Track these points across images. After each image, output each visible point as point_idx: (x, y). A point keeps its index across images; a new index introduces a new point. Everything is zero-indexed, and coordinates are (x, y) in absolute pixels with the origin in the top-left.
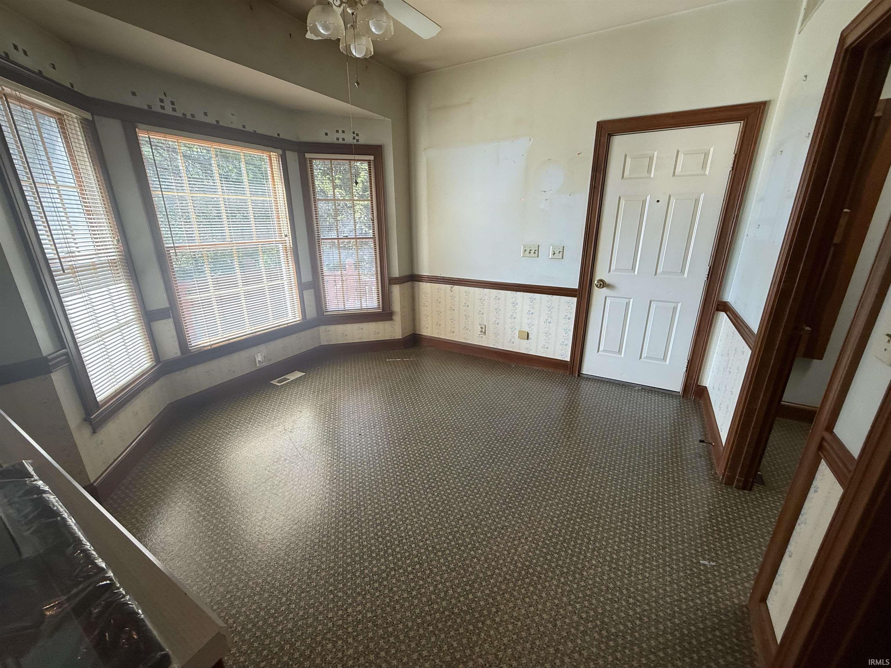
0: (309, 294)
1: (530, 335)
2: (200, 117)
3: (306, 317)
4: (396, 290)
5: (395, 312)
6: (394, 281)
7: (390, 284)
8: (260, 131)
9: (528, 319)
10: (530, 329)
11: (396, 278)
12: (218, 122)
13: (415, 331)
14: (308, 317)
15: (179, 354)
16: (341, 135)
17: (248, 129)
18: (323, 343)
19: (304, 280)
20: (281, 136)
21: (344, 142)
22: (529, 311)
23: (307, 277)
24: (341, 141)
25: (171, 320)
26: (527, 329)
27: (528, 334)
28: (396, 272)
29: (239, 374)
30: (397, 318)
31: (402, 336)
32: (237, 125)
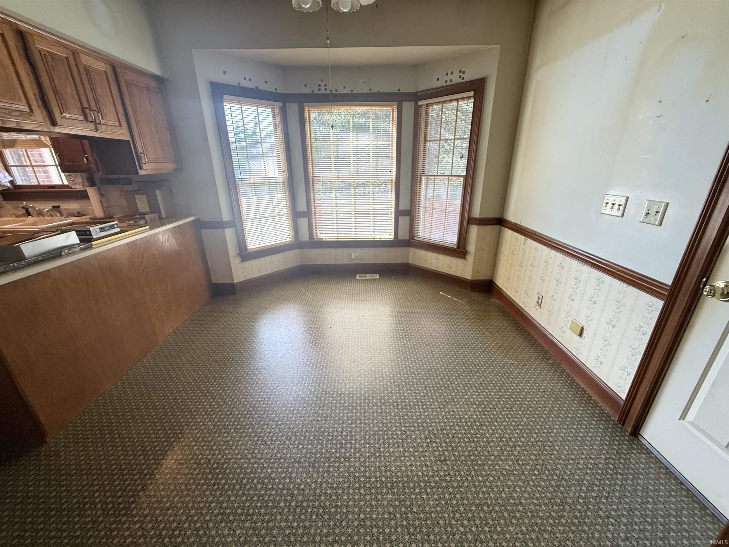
0: (404, 221)
1: (585, 332)
2: (341, 91)
3: (398, 236)
4: (474, 230)
5: (469, 252)
6: (472, 221)
7: (469, 223)
8: (382, 91)
9: (588, 308)
10: (587, 324)
11: (476, 219)
12: (352, 91)
13: (493, 278)
14: (400, 237)
15: (308, 240)
16: (449, 77)
17: (374, 91)
18: (411, 262)
19: (401, 208)
20: (401, 91)
21: (451, 83)
22: (592, 298)
23: (404, 205)
24: (449, 83)
25: (307, 219)
26: (582, 322)
27: (582, 329)
28: (477, 213)
29: (340, 262)
30: (470, 258)
31: (472, 277)
32: (365, 90)
